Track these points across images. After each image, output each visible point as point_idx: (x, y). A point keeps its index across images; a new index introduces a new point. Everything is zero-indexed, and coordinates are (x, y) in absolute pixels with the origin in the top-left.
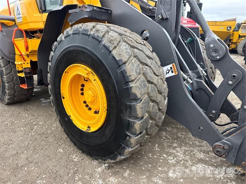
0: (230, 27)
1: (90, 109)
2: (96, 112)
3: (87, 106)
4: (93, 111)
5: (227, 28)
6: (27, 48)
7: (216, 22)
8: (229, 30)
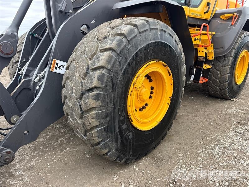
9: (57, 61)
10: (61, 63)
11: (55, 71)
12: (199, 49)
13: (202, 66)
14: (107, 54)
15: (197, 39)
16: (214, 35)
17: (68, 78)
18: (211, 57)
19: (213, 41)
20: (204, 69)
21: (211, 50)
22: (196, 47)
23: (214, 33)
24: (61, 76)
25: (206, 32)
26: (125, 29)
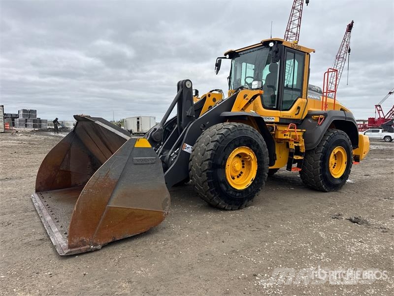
9: (186, 145)
10: (188, 146)
11: (185, 150)
12: (290, 143)
13: (293, 157)
14: (214, 143)
15: (287, 135)
16: (304, 132)
17: (193, 156)
18: (303, 150)
19: (304, 136)
20: (294, 159)
21: (302, 144)
22: (288, 141)
23: (305, 130)
24: (188, 154)
25: (294, 130)
26: (230, 127)
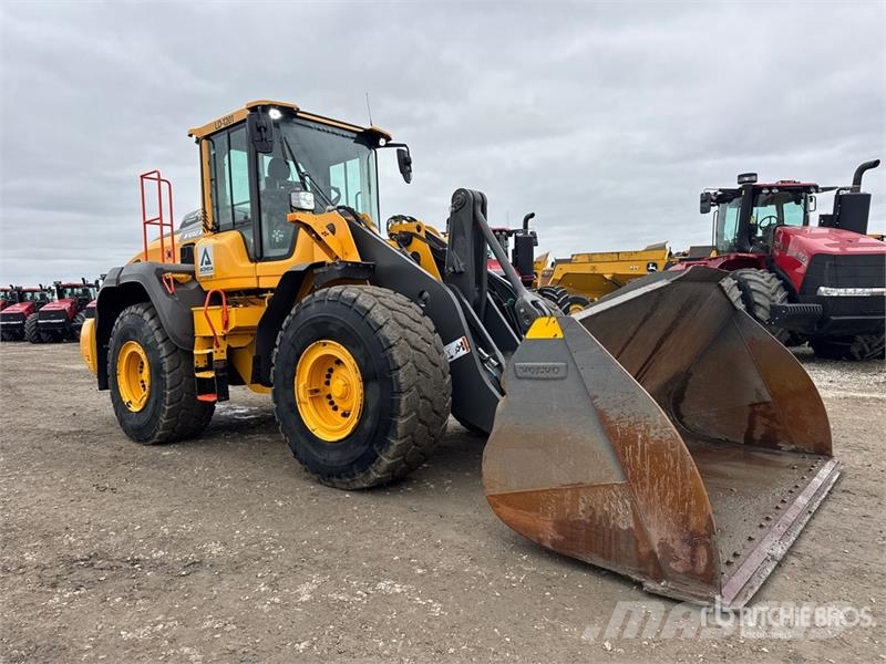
0: (655, 265)
1: (335, 409)
2: (345, 415)
3: (332, 403)
4: (340, 412)
5: (648, 266)
6: (226, 325)
7: (618, 253)
8: (652, 270)
